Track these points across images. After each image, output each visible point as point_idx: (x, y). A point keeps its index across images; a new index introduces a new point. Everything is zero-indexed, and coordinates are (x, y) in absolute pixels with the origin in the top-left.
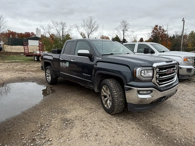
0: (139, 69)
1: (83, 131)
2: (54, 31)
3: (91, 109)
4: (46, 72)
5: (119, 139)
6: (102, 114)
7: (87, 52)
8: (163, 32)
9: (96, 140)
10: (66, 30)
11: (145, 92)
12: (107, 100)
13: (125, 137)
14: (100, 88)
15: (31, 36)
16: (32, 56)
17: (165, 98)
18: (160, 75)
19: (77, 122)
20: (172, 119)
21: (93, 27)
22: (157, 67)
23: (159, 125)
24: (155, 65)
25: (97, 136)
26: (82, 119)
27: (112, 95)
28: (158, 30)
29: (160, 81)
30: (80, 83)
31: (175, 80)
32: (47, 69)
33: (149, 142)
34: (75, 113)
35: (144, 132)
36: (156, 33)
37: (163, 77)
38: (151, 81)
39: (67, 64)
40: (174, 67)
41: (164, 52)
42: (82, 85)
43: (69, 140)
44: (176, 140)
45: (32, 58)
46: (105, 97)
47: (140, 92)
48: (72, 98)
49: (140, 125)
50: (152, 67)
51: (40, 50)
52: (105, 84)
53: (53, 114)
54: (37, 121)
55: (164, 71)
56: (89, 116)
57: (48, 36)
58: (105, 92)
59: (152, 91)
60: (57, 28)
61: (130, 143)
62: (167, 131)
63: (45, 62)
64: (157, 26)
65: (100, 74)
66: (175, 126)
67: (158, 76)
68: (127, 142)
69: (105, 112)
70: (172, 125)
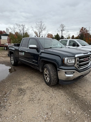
0: (66, 58)
1: (31, 97)
2: (17, 30)
3: (37, 82)
4: (11, 58)
5: (52, 102)
6: (44, 85)
7: (35, 46)
8: (86, 32)
9: (38, 103)
10: (25, 30)
11: (70, 73)
12: (47, 77)
13: (56, 101)
14: (43, 69)
15: (3, 33)
16: (3, 47)
17: (83, 76)
18: (80, 62)
19: (28, 91)
20: (86, 89)
21: (43, 28)
22: (78, 57)
23: (78, 93)
24: (76, 56)
25: (39, 100)
26: (31, 89)
27: (49, 74)
28: (83, 31)
29: (79, 66)
30: (31, 66)
31: (90, 65)
32: (11, 56)
33: (70, 104)
34: (27, 85)
35: (68, 97)
36: (82, 32)
37: (82, 63)
38: (73, 66)
39: (23, 54)
40: (89, 56)
41: (85, 45)
42: (32, 67)
43: (22, 103)
44: (87, 102)
45: (3, 48)
46: (46, 75)
47: (67, 73)
48: (26, 75)
49: (67, 93)
50: (74, 57)
51: (8, 43)
52: (46, 67)
53: (14, 86)
54: (3, 90)
55: (82, 59)
56: (36, 87)
57: (14, 33)
58: (46, 72)
59: (74, 72)
60: (20, 29)
61: (59, 105)
62: (82, 96)
63: (10, 52)
64: (83, 28)
65: (43, 61)
66: (88, 93)
67: (78, 62)
68: (57, 104)
69: (46, 84)
70: (86, 93)
